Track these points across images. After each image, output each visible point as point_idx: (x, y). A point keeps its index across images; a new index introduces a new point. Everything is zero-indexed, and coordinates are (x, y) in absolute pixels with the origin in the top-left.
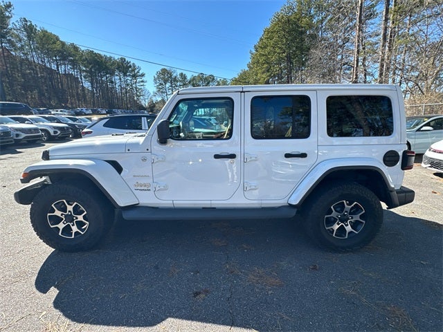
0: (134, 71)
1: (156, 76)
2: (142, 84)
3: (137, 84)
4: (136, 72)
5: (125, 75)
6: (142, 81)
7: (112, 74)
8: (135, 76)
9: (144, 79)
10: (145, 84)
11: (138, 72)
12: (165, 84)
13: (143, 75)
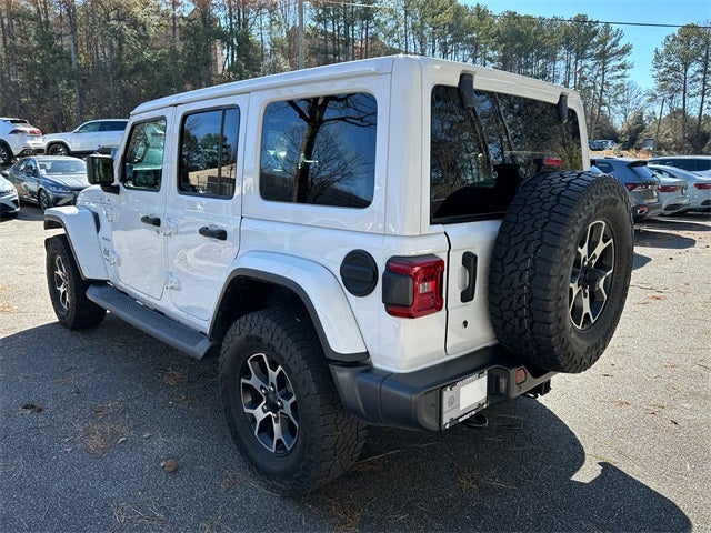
0: (603, 42)
1: (662, 49)
2: (619, 73)
3: (607, 75)
4: (609, 44)
5: (580, 55)
6: (623, 67)
7: (552, 57)
8: (603, 56)
9: (627, 59)
10: (628, 72)
11: (614, 45)
12: (686, 66)
13: (626, 50)
